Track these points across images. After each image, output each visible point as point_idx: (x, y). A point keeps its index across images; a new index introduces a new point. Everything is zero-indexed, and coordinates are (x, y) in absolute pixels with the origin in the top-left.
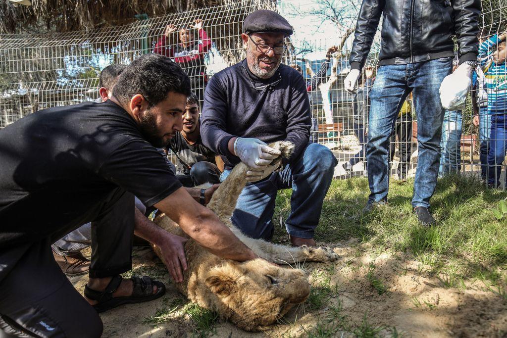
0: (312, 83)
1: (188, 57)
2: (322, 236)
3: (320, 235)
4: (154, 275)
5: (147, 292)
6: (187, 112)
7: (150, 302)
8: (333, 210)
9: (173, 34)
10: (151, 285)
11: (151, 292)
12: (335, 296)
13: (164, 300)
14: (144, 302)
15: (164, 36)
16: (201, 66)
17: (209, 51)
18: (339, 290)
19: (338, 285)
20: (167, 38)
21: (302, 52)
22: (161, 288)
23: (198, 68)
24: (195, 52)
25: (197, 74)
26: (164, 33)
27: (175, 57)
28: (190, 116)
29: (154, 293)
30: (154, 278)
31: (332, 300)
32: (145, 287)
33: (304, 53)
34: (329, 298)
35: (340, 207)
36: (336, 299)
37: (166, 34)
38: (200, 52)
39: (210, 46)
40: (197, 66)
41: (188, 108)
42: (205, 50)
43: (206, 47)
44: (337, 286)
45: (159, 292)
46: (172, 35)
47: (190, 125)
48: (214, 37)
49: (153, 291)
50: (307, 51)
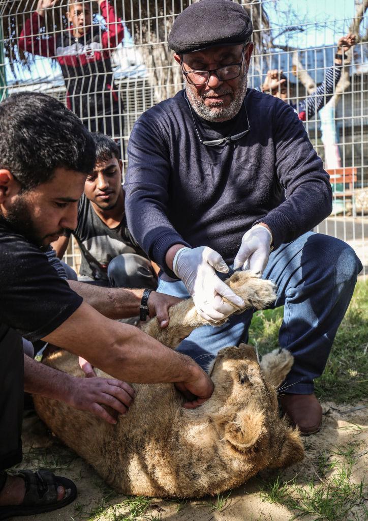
0: (307, 105)
1: (83, 56)
2: (330, 391)
3: (326, 390)
4: (53, 464)
5: (49, 498)
6: (100, 176)
7: (53, 512)
8: (346, 342)
9: (51, 11)
10: (53, 486)
11: (54, 497)
12: (358, 501)
13: (77, 510)
14: (43, 512)
15: (35, 15)
16: (106, 74)
17: (121, 44)
18: (364, 491)
19: (364, 484)
20: (42, 18)
21: (284, 32)
22: (69, 490)
23: (101, 78)
24: (95, 47)
25: (100, 88)
26: (35, 8)
27: (59, 56)
28: (105, 182)
29: (59, 499)
30: (54, 470)
31: (354, 509)
32: (45, 490)
33: (287, 33)
34: (348, 507)
35: (357, 336)
36: (361, 508)
37: (39, 11)
38: (104, 47)
39: (121, 35)
40: (98, 74)
41: (101, 169)
42: (113, 44)
43: (115, 37)
44: (362, 485)
45: (66, 496)
46: (49, 12)
47: (107, 197)
48: (128, 18)
49: (57, 496)
50: (293, 29)
